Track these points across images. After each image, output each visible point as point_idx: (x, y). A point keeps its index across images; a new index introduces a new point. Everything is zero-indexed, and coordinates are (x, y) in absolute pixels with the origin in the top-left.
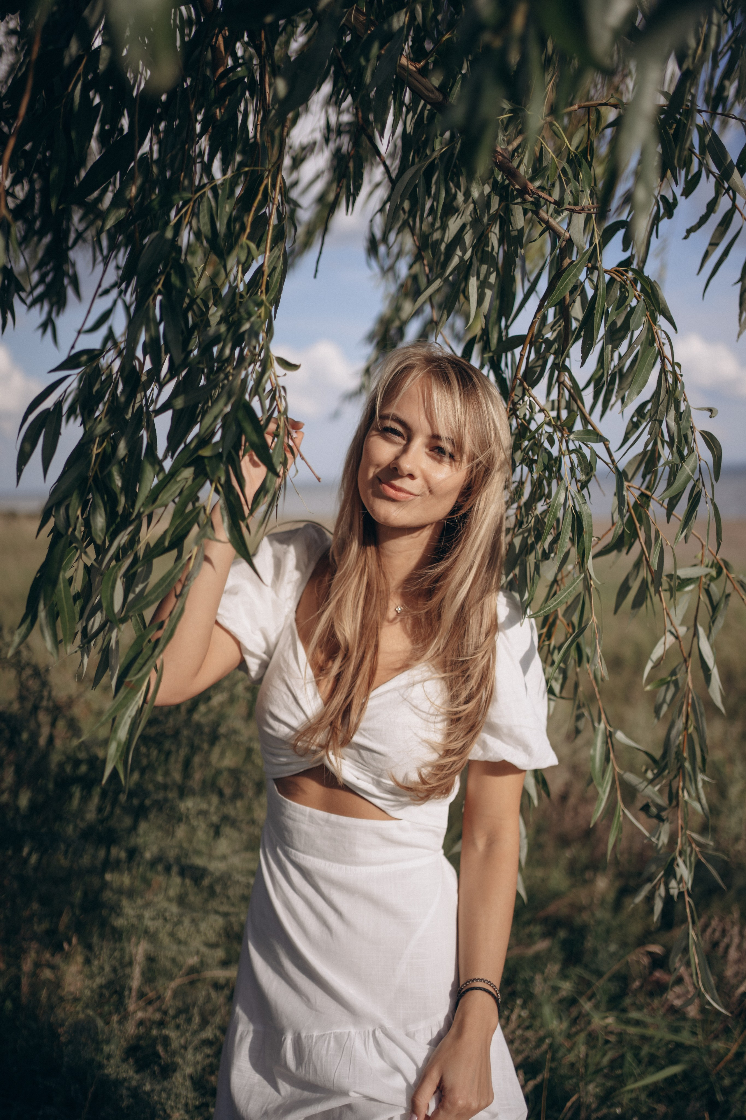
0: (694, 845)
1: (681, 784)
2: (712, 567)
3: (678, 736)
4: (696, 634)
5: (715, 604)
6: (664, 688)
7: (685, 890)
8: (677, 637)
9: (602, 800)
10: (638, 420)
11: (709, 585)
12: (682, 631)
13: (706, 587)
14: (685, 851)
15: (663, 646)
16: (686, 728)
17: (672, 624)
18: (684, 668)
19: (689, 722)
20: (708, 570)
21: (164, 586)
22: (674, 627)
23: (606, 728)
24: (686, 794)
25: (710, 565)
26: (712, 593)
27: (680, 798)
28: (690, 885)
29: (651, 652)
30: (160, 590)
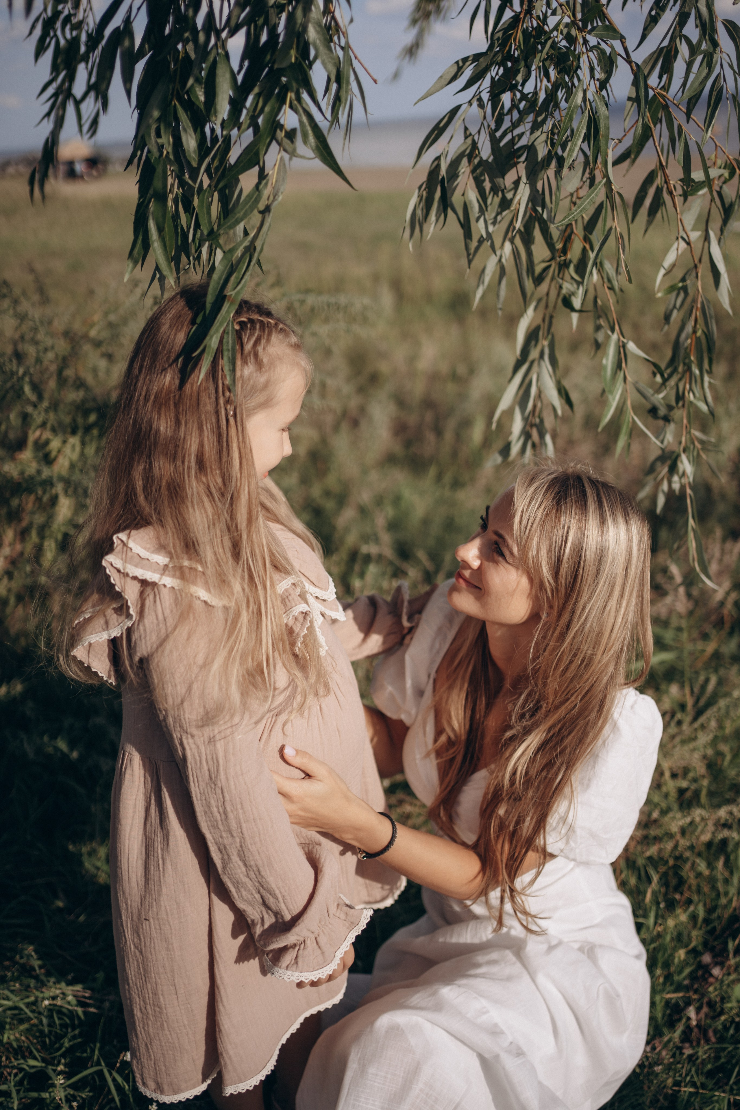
0: (696, 443)
1: (688, 386)
2: (725, 168)
3: (687, 338)
4: (707, 238)
5: (727, 206)
6: (674, 294)
7: (687, 482)
8: (688, 243)
9: (611, 406)
10: (656, 13)
11: (721, 188)
12: (695, 236)
13: (718, 189)
14: (689, 449)
15: (676, 252)
16: (694, 332)
17: (684, 229)
18: (694, 274)
19: (698, 326)
20: (722, 171)
21: (250, 203)
22: (686, 233)
23: (619, 339)
24: (691, 395)
25: (723, 167)
26: (724, 195)
27: (686, 400)
28: (691, 479)
29: (663, 259)
30: (247, 207)
